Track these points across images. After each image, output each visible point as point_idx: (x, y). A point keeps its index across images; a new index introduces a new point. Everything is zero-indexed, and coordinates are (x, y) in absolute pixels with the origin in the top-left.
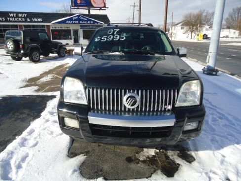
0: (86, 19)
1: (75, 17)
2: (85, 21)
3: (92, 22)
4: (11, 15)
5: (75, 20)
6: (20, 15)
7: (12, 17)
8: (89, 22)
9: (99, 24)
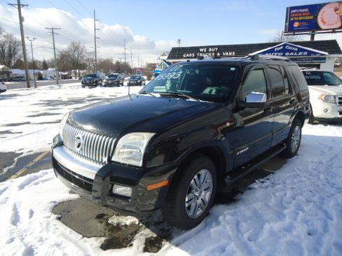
0: (296, 49)
1: (279, 47)
2: (294, 52)
3: (306, 53)
4: (202, 50)
5: (277, 51)
6: (210, 50)
7: (202, 52)
8: (300, 53)
9: (317, 56)
